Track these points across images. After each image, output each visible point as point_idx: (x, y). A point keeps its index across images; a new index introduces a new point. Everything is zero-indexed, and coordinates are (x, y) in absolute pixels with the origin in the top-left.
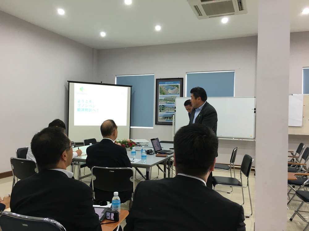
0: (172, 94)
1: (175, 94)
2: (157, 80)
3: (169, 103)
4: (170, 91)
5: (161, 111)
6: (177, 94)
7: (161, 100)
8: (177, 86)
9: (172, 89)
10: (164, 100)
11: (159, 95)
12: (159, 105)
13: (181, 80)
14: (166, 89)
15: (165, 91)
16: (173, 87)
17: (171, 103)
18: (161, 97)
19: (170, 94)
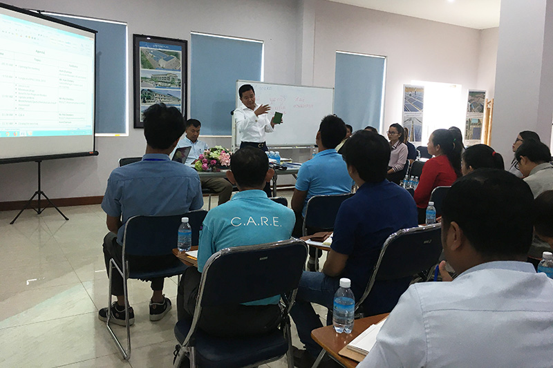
0: (167, 70)
1: (173, 70)
2: (134, 36)
3: (161, 87)
4: (162, 63)
5: (144, 102)
6: (176, 70)
7: (146, 78)
8: (176, 55)
9: (166, 60)
10: (152, 79)
11: (141, 69)
12: (141, 88)
13: (184, 44)
14: (155, 59)
15: (152, 62)
16: (168, 56)
17: (165, 87)
18: (143, 72)
19: (163, 69)
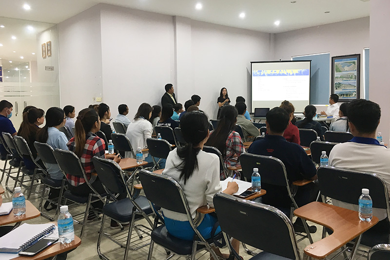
0: (348, 71)
2: (332, 58)
3: (345, 81)
4: (346, 68)
5: (336, 89)
6: (353, 71)
7: (337, 77)
8: (354, 63)
9: (348, 66)
10: (340, 77)
11: (335, 73)
12: (335, 82)
13: (358, 56)
14: (342, 67)
15: (340, 68)
16: (349, 64)
17: (347, 81)
18: (336, 74)
19: (346, 71)
